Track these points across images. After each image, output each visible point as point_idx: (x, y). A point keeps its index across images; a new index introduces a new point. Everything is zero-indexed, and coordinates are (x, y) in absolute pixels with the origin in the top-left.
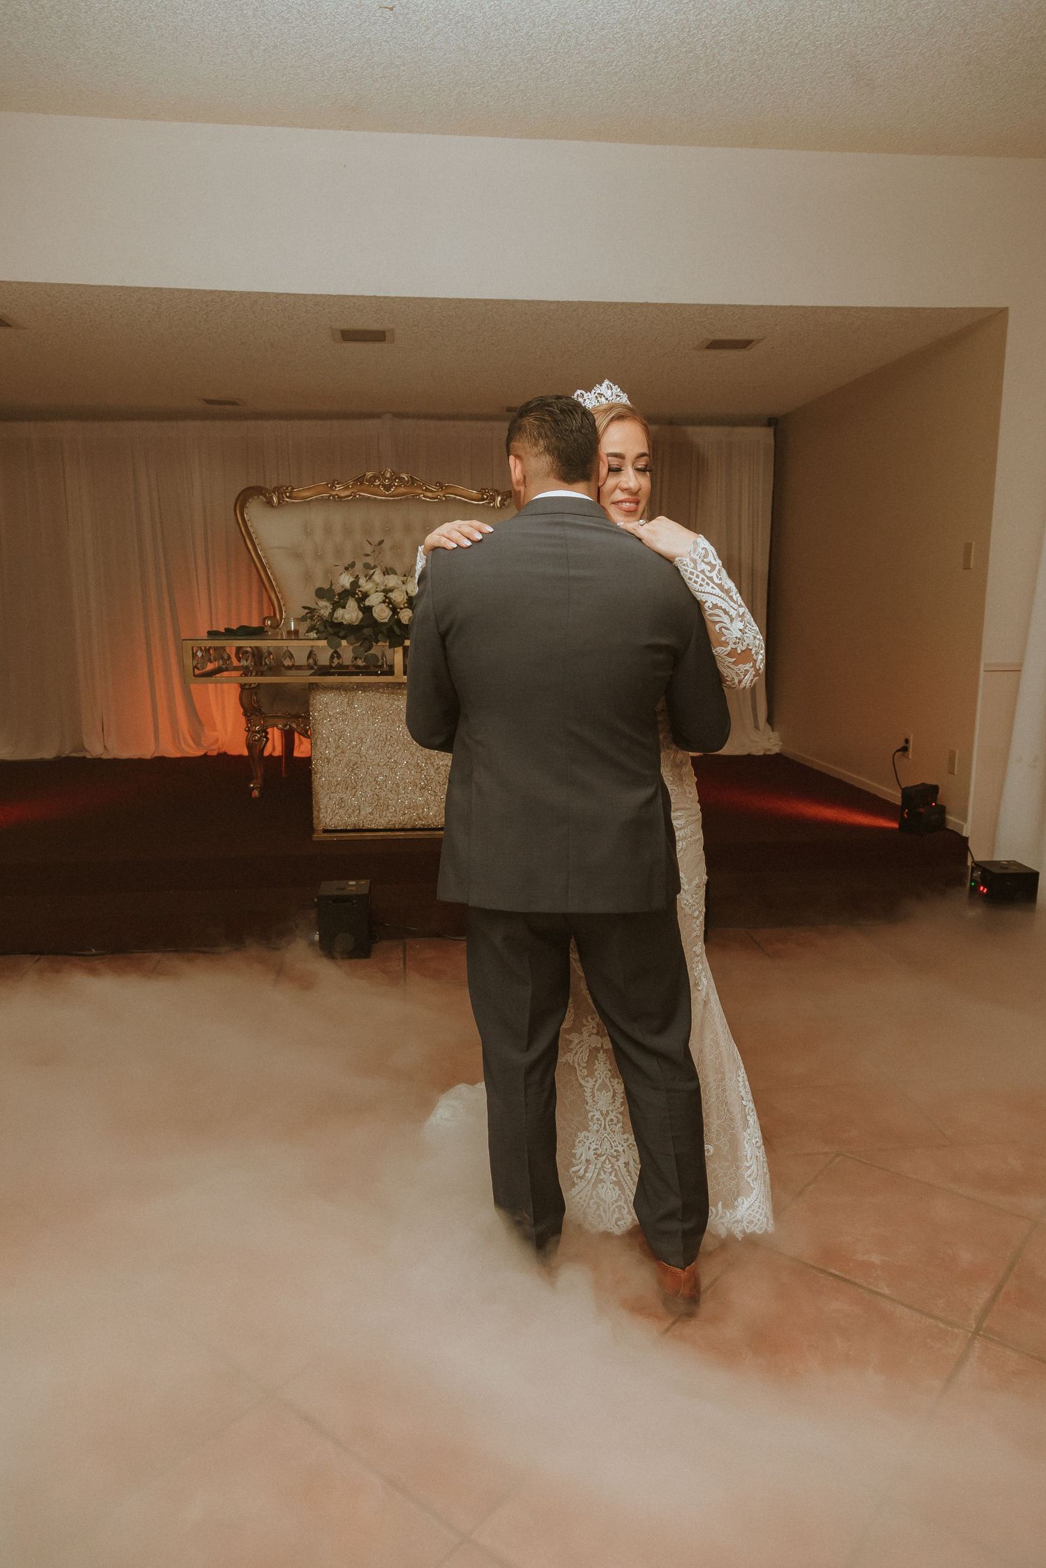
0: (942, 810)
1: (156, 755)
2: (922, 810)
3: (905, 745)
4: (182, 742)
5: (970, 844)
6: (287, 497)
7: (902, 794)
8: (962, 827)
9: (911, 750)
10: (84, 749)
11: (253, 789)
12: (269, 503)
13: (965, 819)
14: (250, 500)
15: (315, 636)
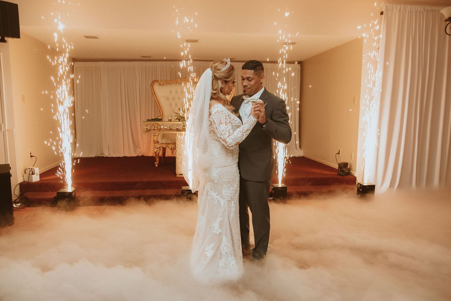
0: (349, 170)
1: (124, 156)
2: (344, 169)
3: (338, 152)
4: (131, 152)
5: (357, 179)
6: (165, 83)
7: (339, 166)
8: (355, 174)
9: (340, 153)
10: (103, 154)
11: (156, 164)
12: (160, 84)
13: (355, 172)
14: (155, 84)
15: (178, 120)
